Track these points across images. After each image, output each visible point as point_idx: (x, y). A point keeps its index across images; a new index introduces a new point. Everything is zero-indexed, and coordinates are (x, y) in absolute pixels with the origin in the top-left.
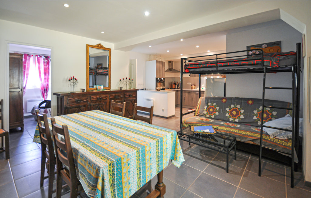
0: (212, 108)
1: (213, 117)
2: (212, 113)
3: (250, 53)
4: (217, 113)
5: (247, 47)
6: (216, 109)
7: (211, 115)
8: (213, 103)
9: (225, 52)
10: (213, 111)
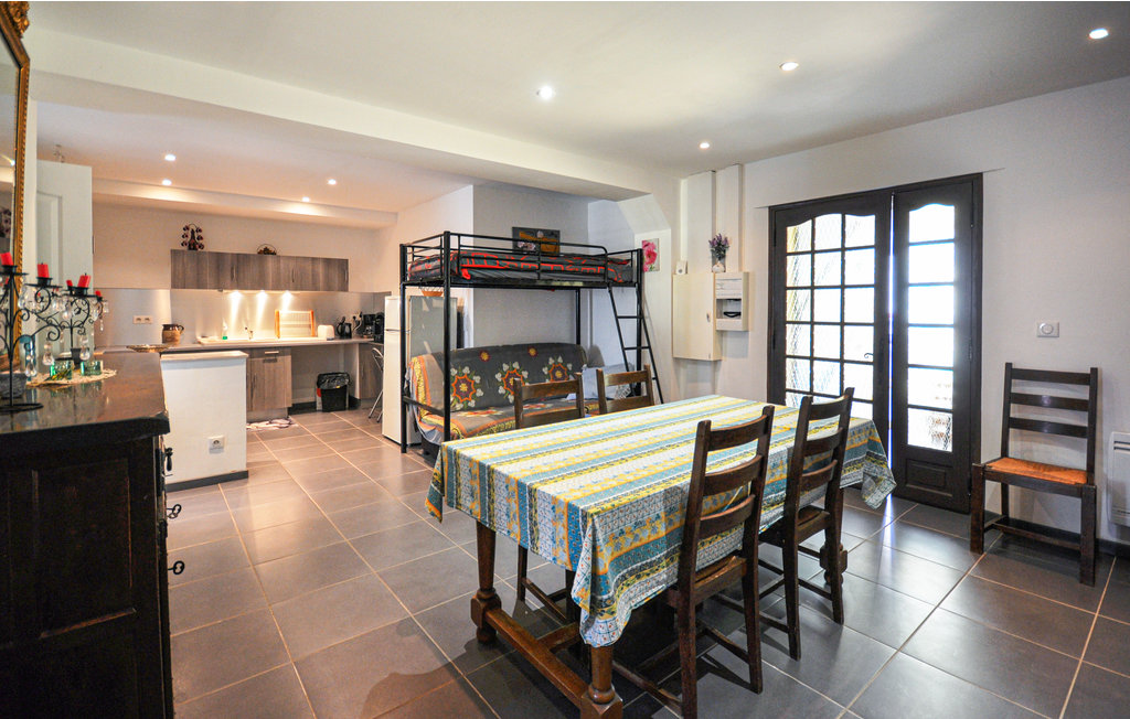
0: (465, 381)
1: (472, 404)
2: (466, 395)
3: (521, 245)
4: (480, 393)
5: (515, 230)
6: (475, 383)
7: (468, 402)
8: (463, 368)
9: (472, 233)
10: (469, 389)
